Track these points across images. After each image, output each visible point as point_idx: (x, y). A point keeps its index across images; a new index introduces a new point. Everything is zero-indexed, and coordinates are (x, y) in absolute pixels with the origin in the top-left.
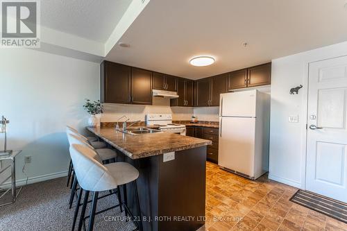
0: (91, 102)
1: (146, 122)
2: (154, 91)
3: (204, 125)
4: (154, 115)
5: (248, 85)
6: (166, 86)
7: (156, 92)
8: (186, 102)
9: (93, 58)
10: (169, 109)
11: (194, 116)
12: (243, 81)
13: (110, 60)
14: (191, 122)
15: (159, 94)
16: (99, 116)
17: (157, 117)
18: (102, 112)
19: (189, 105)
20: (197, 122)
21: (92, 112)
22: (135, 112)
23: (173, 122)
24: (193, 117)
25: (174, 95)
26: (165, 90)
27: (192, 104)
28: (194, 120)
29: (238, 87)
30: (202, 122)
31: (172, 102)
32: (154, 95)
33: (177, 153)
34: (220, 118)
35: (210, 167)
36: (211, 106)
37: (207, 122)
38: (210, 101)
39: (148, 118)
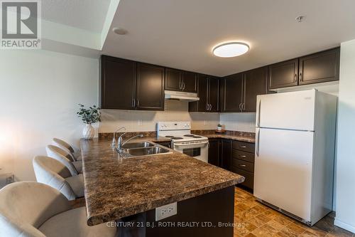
0: (87, 108)
1: (156, 133)
2: (166, 92)
3: (233, 138)
4: (166, 123)
5: (299, 82)
6: (182, 86)
7: (169, 94)
8: (209, 106)
9: (88, 53)
10: (187, 115)
11: (221, 124)
12: (291, 77)
13: (109, 55)
14: (217, 132)
15: (172, 97)
16: (96, 125)
17: (170, 125)
18: (100, 121)
19: (214, 110)
20: (224, 132)
21: (88, 121)
22: (143, 119)
23: (192, 132)
24: (219, 126)
25: (193, 97)
26: (181, 91)
27: (218, 108)
28: (220, 129)
29: (285, 85)
30: (231, 133)
31: (191, 107)
32: (166, 97)
33: (181, 205)
34: (257, 130)
35: (240, 197)
36: (243, 111)
37: (237, 133)
38: (242, 105)
39: (160, 128)
